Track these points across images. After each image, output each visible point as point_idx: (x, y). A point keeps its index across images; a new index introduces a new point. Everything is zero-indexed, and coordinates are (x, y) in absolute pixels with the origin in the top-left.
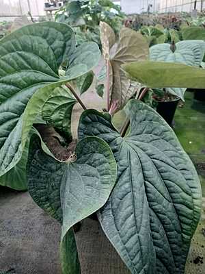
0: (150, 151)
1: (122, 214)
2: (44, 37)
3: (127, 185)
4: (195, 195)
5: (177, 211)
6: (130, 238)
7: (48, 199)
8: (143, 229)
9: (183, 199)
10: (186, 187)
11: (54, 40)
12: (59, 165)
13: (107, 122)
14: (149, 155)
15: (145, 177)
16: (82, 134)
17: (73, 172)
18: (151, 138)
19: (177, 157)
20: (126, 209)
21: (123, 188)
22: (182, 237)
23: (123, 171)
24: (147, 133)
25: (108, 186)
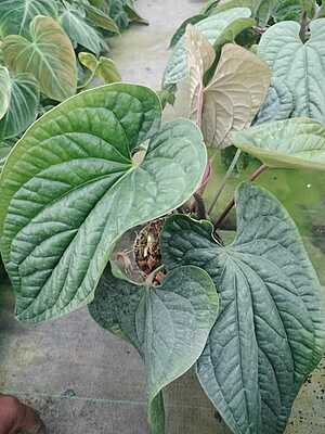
0: (264, 271)
1: (225, 366)
2: (110, 108)
3: (232, 328)
4: (317, 332)
5: (292, 349)
6: (234, 395)
7: (116, 321)
8: (250, 382)
9: (303, 337)
10: (309, 322)
11: (126, 111)
12: (134, 288)
13: (205, 233)
14: (263, 277)
15: (255, 311)
16: (167, 245)
17: (156, 301)
18: (265, 247)
19: (300, 274)
20: (230, 359)
21: (226, 331)
22: (295, 376)
23: (227, 307)
24: (260, 237)
25: (205, 325)
